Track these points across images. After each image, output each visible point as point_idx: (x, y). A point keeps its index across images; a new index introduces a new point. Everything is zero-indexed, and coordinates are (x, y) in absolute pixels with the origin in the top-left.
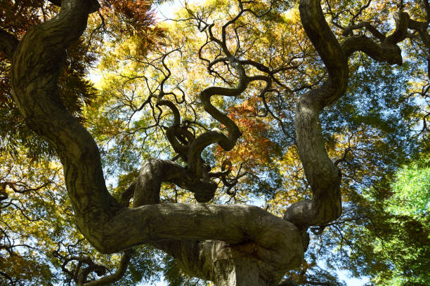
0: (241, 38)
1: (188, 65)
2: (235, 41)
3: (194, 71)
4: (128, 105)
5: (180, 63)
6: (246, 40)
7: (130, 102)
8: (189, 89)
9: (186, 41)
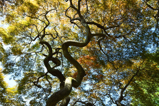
0: (89, 5)
1: (61, 17)
2: (85, 6)
3: (63, 20)
4: (29, 36)
5: (56, 16)
6: (91, 7)
7: (30, 34)
8: (61, 28)
9: (59, 4)
